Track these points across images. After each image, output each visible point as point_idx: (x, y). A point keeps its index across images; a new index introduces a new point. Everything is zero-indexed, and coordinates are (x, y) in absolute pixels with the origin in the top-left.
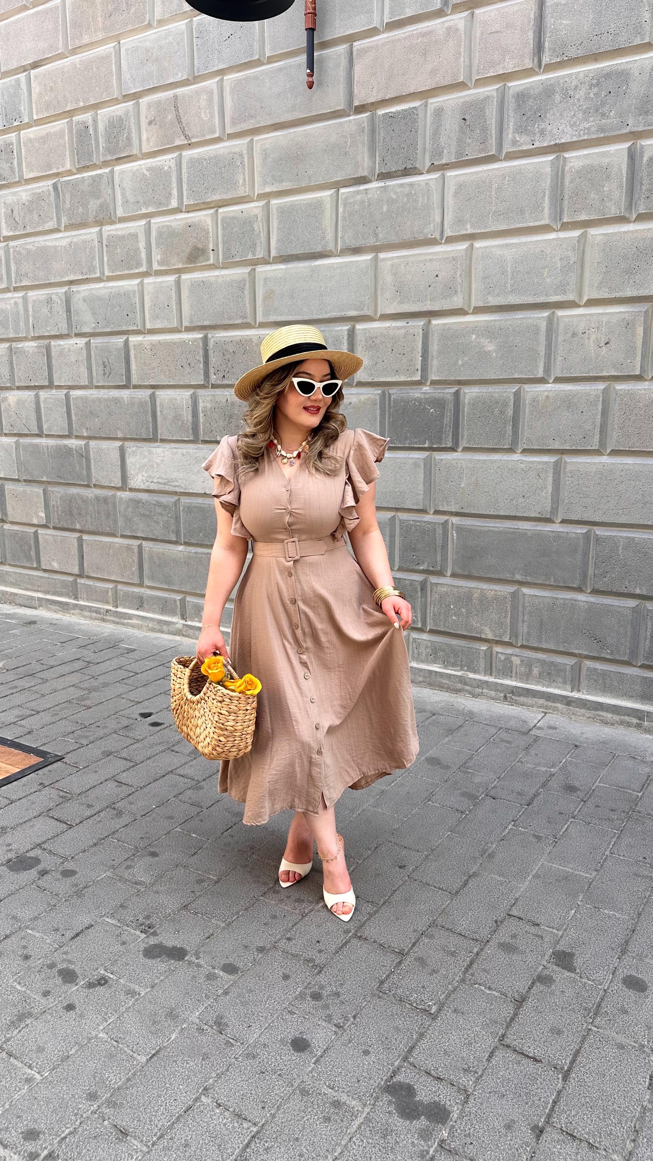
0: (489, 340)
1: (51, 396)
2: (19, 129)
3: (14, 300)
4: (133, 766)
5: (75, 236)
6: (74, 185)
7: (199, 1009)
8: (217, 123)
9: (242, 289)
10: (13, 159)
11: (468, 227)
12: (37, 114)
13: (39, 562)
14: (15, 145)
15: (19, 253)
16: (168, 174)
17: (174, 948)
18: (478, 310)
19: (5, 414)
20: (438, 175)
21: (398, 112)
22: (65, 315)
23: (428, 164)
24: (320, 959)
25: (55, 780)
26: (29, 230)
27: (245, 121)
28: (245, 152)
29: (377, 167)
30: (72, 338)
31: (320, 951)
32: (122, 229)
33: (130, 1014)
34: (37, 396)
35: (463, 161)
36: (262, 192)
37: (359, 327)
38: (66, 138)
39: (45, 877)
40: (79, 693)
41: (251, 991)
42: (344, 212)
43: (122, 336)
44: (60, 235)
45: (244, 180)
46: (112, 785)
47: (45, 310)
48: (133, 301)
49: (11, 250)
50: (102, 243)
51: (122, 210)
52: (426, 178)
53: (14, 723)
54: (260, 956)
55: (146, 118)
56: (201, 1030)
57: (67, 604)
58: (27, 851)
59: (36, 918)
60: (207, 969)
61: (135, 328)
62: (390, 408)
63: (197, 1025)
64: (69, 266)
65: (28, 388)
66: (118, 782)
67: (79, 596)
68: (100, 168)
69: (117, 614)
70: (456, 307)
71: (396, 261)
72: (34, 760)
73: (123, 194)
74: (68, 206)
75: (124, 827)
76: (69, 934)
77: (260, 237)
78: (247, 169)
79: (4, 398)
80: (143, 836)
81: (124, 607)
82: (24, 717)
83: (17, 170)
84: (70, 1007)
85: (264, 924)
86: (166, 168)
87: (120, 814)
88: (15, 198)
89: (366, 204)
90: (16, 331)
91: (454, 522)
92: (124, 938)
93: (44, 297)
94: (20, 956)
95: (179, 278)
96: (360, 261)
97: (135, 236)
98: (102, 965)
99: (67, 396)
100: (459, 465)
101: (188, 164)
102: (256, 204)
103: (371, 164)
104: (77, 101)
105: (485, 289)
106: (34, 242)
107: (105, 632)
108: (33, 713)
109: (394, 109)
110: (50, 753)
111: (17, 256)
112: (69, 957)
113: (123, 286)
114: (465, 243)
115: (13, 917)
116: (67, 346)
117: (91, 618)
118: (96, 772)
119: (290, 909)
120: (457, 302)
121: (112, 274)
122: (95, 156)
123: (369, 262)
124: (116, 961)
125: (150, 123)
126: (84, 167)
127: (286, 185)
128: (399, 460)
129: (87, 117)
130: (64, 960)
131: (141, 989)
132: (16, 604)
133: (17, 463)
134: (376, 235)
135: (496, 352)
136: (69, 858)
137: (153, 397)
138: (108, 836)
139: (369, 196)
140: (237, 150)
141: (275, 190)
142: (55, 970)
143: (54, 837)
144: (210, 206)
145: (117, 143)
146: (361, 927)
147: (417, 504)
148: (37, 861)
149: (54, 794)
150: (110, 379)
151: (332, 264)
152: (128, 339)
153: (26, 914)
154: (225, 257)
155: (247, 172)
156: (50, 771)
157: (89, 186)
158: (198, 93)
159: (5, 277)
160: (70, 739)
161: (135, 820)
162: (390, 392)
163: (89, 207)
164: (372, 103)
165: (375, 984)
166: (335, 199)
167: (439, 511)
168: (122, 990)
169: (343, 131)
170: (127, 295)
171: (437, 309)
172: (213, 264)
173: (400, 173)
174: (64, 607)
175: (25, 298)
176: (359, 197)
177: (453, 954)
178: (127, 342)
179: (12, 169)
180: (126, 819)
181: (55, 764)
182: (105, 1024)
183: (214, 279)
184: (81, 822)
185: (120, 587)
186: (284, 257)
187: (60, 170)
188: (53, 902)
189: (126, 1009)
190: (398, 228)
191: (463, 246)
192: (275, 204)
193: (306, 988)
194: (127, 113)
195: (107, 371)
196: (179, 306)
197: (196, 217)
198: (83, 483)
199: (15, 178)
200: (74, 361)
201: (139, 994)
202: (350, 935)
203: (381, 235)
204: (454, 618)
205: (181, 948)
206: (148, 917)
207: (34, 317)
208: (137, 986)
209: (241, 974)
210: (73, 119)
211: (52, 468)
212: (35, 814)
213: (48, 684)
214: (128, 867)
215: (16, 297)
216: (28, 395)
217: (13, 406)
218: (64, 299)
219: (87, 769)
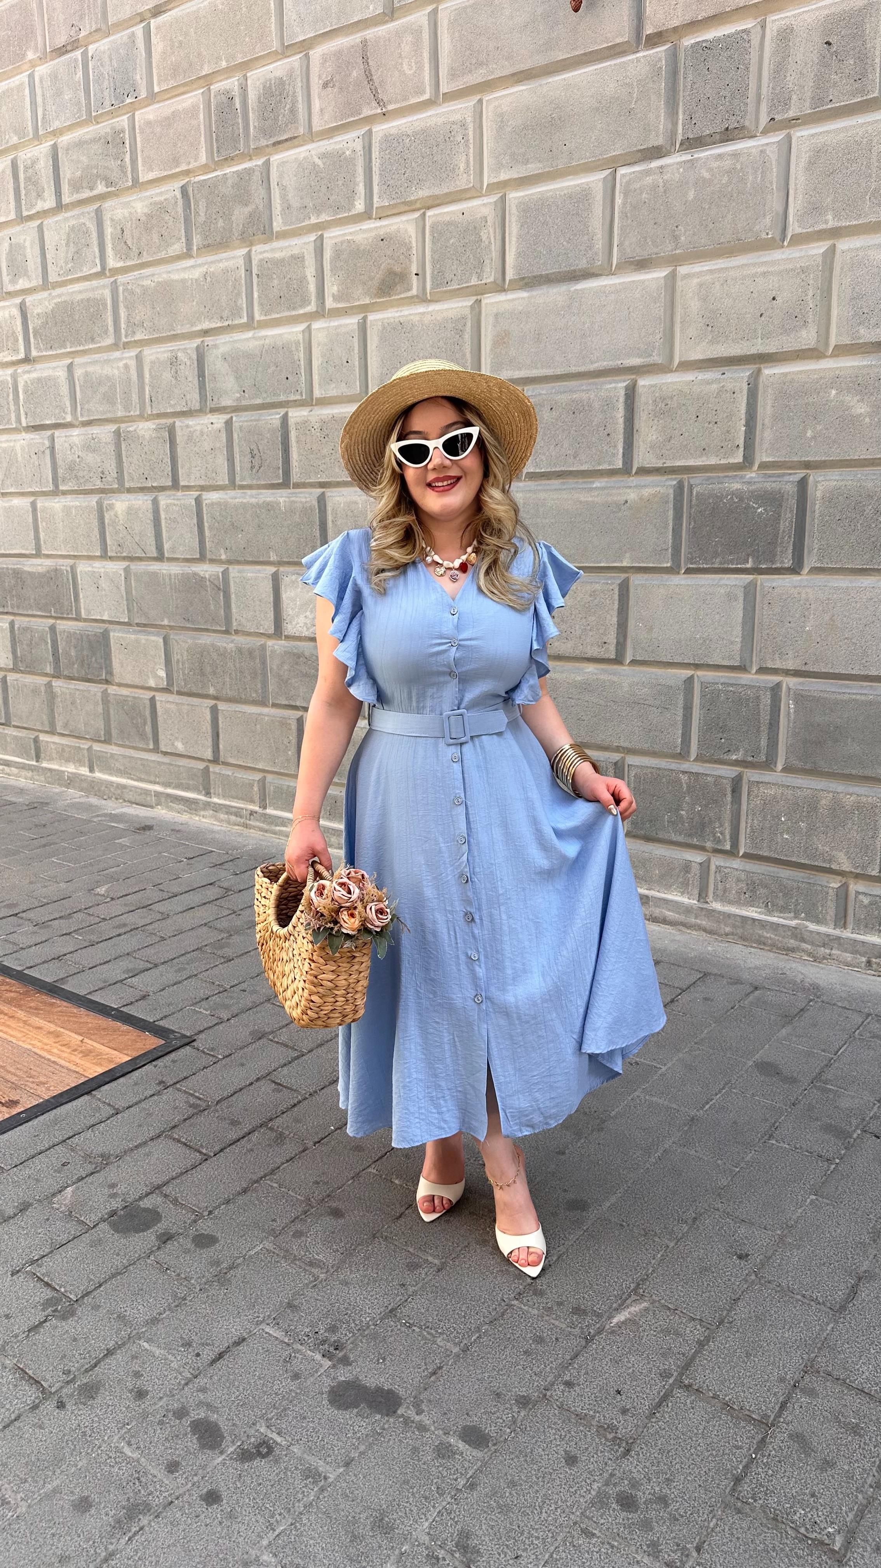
0: (858, 397)
1: (176, 502)
2: (132, 109)
3: (124, 362)
4: (298, 1058)
5: (212, 262)
6: (211, 187)
7: (428, 1516)
8: (427, 78)
9: (460, 332)
10: (124, 153)
11: (830, 217)
12: (159, 84)
13: (156, 741)
14: (127, 132)
15: (132, 293)
16: (351, 161)
17: (379, 1390)
18: (842, 350)
19: (111, 528)
20: (781, 137)
21: (718, 40)
22: (196, 382)
23: (764, 120)
24: (626, 1427)
25: (182, 1076)
26: (146, 258)
27: (470, 71)
28: (469, 120)
29: (680, 130)
30: (206, 414)
31: (624, 1411)
32: (281, 249)
33: (312, 1518)
34: (155, 502)
35: (825, 111)
36: (495, 180)
37: (643, 382)
38: (201, 116)
39: (168, 1246)
40: (214, 937)
41: (512, 1484)
42: (624, 204)
43: (278, 410)
44: (190, 262)
45: (468, 162)
46: (265, 1087)
47: (167, 376)
48: (296, 357)
49: (121, 289)
50: (251, 272)
51: (281, 221)
52: (760, 143)
53: (121, 981)
54: (522, 1414)
55: (320, 77)
56: (433, 1558)
57: (195, 802)
58: (141, 1198)
59: (155, 1321)
60: (435, 1436)
61: (298, 397)
62: (691, 507)
63: (427, 1548)
64: (202, 309)
65: (142, 489)
66: (276, 1083)
67: (212, 791)
68: (251, 159)
69: (266, 818)
70: (804, 347)
71: (708, 277)
72: (152, 1042)
73: (283, 197)
74: (202, 218)
75: (287, 1161)
76: (208, 1354)
77: (490, 250)
78: (471, 146)
79: (109, 505)
80: (318, 1179)
81: (275, 809)
82: (136, 972)
83: (129, 169)
84: (212, 1498)
85: (525, 1352)
86: (348, 153)
87: (280, 1138)
88: (126, 212)
89: (661, 189)
90: (127, 408)
91: (791, 686)
92: (297, 1365)
93: (166, 355)
94: (131, 1391)
95: (365, 319)
96: (648, 280)
97: (299, 259)
98: (262, 1417)
99: (198, 501)
100: (803, 596)
101: (381, 143)
102: (486, 200)
103: (670, 126)
104: (219, 58)
105: (854, 316)
106: (153, 275)
107: (248, 845)
108: (149, 966)
109: (710, 34)
110: (174, 1032)
111: (129, 297)
112: (209, 1397)
113: (280, 335)
114: (821, 243)
115: (119, 1317)
116: (198, 428)
117: (229, 822)
118: (242, 1065)
119: (564, 1326)
120: (808, 337)
121: (265, 318)
122: (242, 142)
123: (663, 281)
124: (285, 1409)
125: (325, 85)
126: (226, 159)
127: (533, 168)
128: (703, 589)
129: (231, 83)
130: (201, 1404)
131: (328, 1468)
132: (125, 801)
133: (127, 600)
134: (676, 238)
135: (870, 416)
136: (206, 1213)
137: (322, 500)
138: (265, 1176)
139: (665, 177)
140: (457, 117)
141: (516, 176)
142: (187, 1422)
143: (182, 1174)
144: (414, 207)
145: (276, 119)
146: (687, 1366)
147: (731, 657)
148: (154, 1216)
149: (180, 1100)
150: (260, 474)
151: (602, 286)
152: (286, 414)
153: (139, 1311)
154: (435, 285)
155: (471, 151)
156: (174, 1061)
157: (233, 187)
158: (398, 34)
159: (111, 329)
160: (203, 1010)
161: (304, 1151)
162: (692, 482)
163: (234, 218)
164: (675, 29)
165: (727, 1484)
166: (609, 185)
167: (767, 668)
168: (296, 1468)
169: (626, 77)
170: (286, 348)
171: (773, 350)
172: (417, 296)
173: (718, 137)
174: (191, 805)
175: (139, 358)
176: (649, 180)
177: (855, 1430)
178: (285, 419)
179: (122, 168)
180: (290, 1148)
181: (182, 1050)
182: (271, 1536)
183: (417, 318)
184: (221, 1150)
185: (270, 778)
186: (526, 280)
187: (191, 166)
188: (182, 1292)
189: (305, 1507)
190: (711, 226)
191: (818, 249)
192: (515, 198)
193: (607, 1484)
194: (291, 73)
195: (256, 463)
196: (363, 362)
197: (392, 225)
198: (219, 628)
199: (127, 181)
200: (209, 449)
201: (326, 1478)
202: (671, 1381)
203: (683, 238)
204: (786, 836)
205: (390, 1392)
206: (333, 1329)
207: (152, 386)
208: (321, 1463)
209: (493, 1448)
210: (212, 87)
211: (177, 607)
212: (152, 1134)
213: (169, 921)
214: (298, 1234)
215: (126, 358)
216: (142, 502)
217: (121, 517)
218: (195, 357)
219: (229, 1059)
